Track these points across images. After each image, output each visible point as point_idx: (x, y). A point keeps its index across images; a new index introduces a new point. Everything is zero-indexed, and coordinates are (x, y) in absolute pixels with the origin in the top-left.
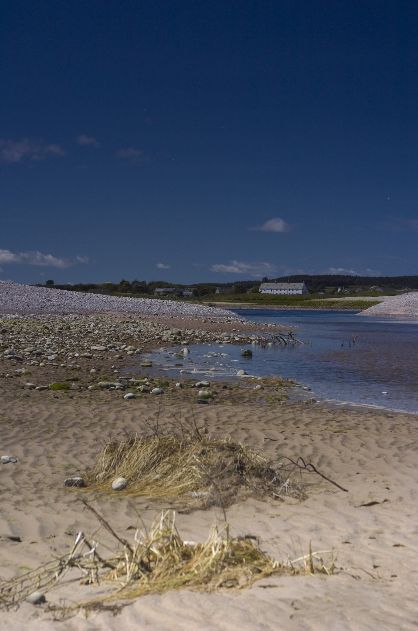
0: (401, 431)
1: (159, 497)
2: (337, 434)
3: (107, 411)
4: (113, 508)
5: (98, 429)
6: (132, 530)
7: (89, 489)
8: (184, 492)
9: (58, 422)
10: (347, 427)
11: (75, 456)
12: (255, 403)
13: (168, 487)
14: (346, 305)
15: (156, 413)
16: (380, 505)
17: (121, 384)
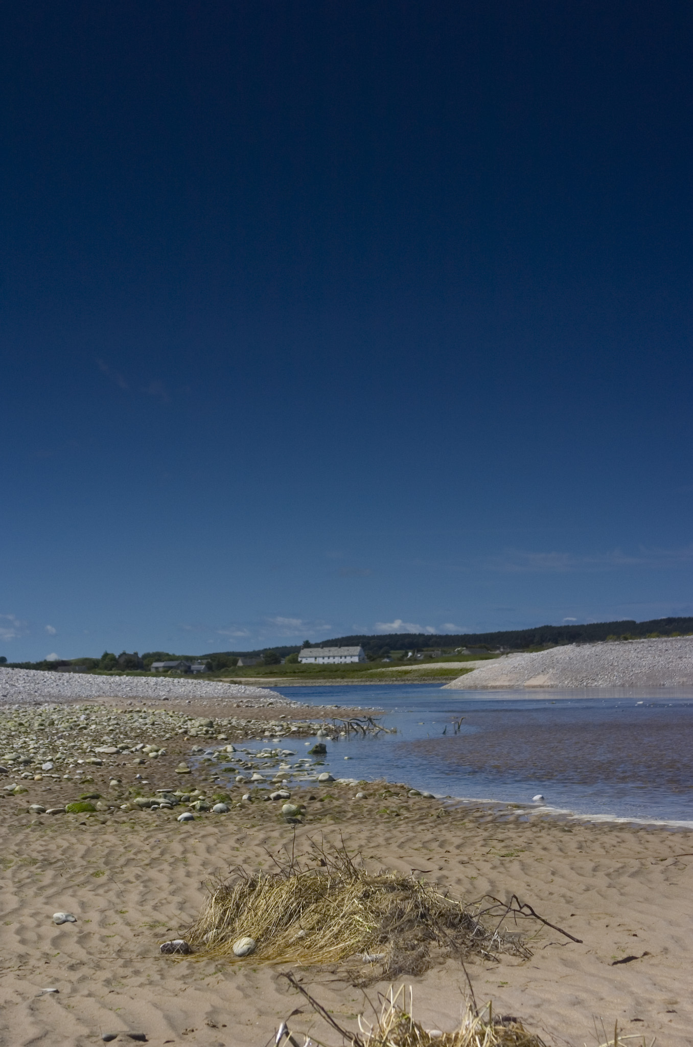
0: (593, 851)
1: (312, 963)
2: (508, 859)
3: (166, 840)
4: (251, 983)
5: (166, 866)
6: (299, 1014)
7: (200, 956)
8: (347, 956)
9: (103, 860)
10: (517, 848)
11: (155, 908)
12: (365, 820)
13: (321, 948)
14: (424, 675)
15: (238, 839)
16: (639, 960)
17: (167, 801)
